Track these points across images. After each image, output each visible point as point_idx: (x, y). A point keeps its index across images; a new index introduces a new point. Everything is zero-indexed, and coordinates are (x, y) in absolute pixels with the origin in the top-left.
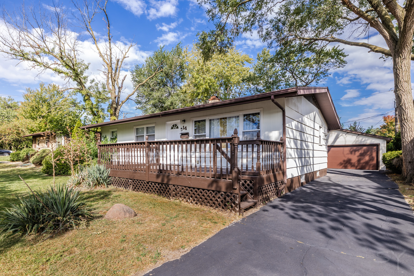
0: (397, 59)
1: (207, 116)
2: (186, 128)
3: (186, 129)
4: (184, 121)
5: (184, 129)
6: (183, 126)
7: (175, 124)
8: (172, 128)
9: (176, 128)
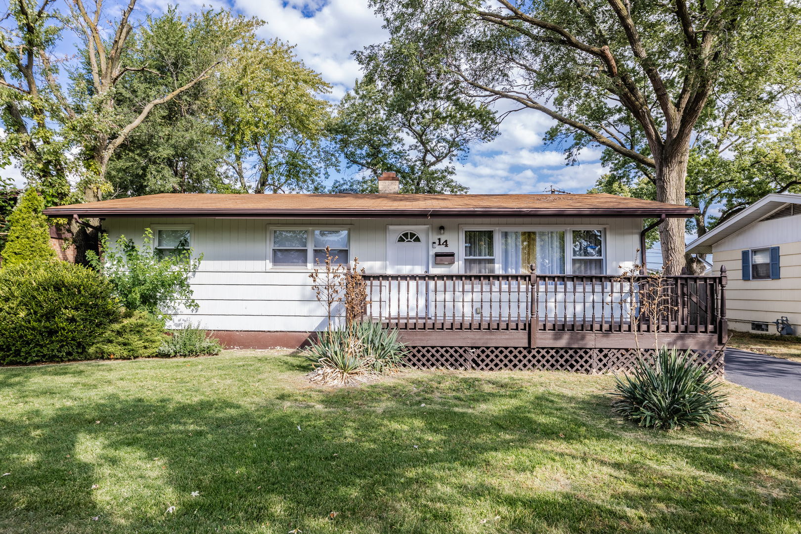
0: (664, 169)
1: (498, 224)
2: (446, 244)
3: (446, 246)
4: (442, 228)
5: (440, 244)
6: (439, 239)
7: (409, 232)
8: (401, 240)
9: (414, 241)
